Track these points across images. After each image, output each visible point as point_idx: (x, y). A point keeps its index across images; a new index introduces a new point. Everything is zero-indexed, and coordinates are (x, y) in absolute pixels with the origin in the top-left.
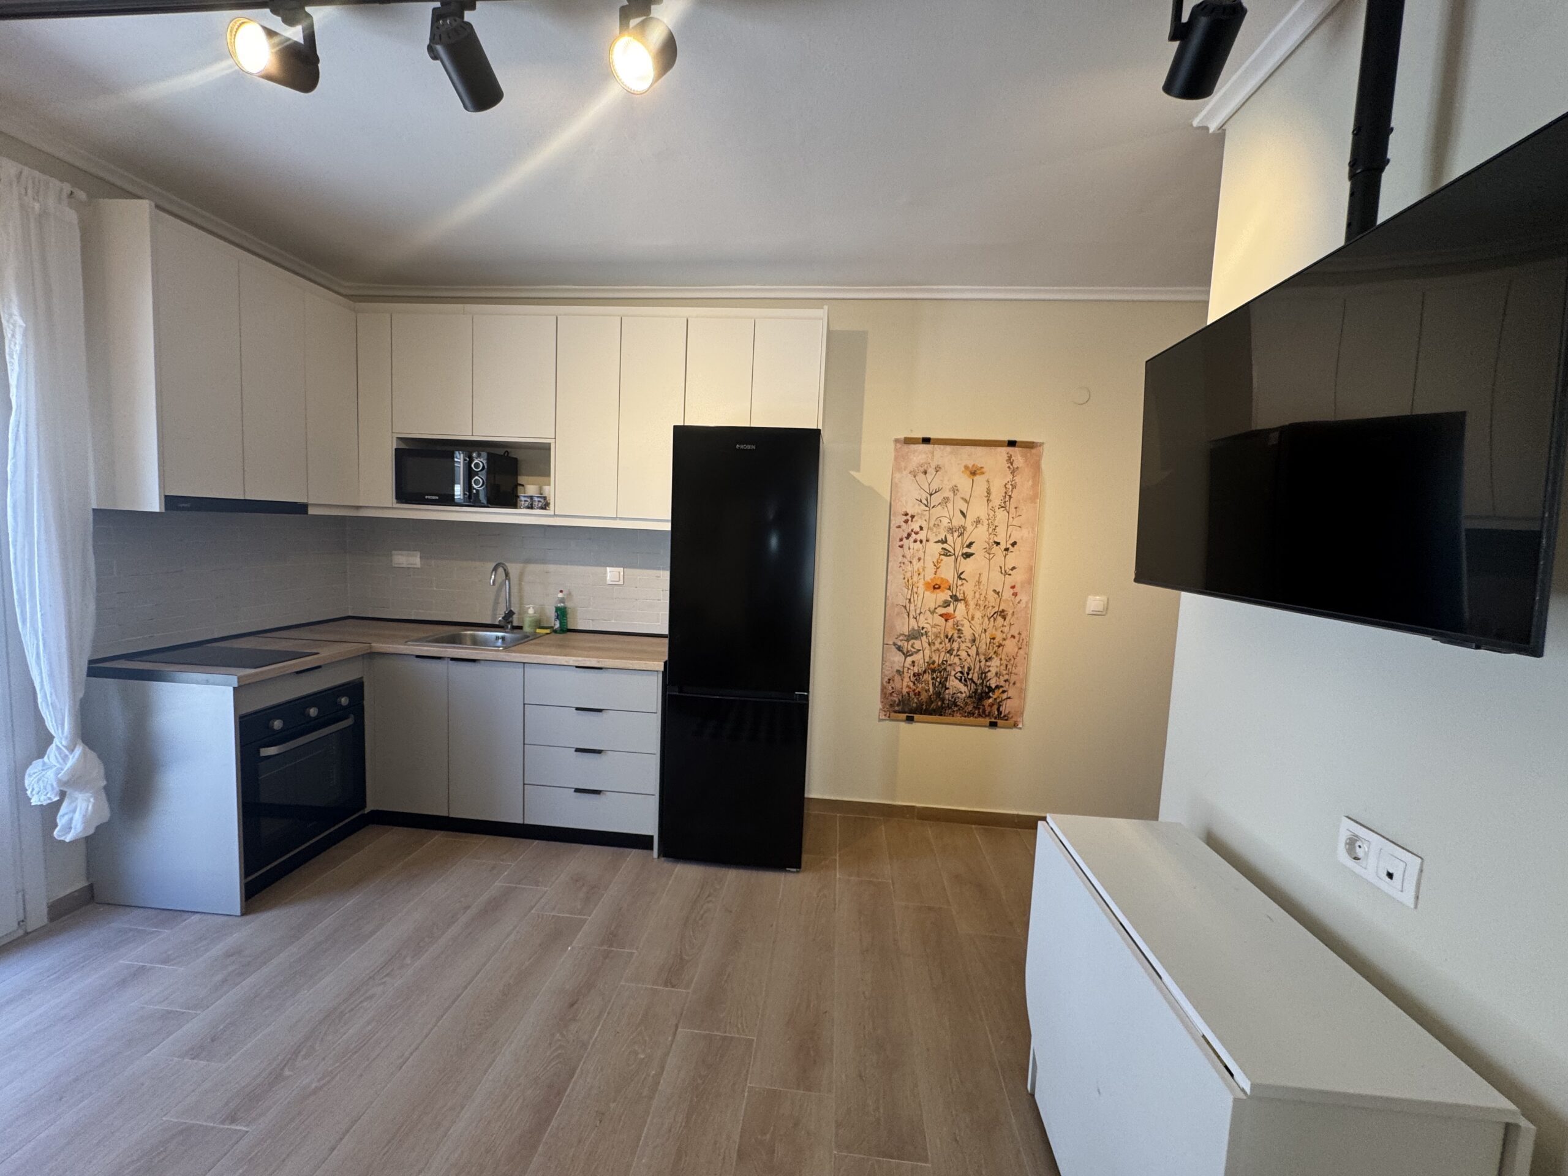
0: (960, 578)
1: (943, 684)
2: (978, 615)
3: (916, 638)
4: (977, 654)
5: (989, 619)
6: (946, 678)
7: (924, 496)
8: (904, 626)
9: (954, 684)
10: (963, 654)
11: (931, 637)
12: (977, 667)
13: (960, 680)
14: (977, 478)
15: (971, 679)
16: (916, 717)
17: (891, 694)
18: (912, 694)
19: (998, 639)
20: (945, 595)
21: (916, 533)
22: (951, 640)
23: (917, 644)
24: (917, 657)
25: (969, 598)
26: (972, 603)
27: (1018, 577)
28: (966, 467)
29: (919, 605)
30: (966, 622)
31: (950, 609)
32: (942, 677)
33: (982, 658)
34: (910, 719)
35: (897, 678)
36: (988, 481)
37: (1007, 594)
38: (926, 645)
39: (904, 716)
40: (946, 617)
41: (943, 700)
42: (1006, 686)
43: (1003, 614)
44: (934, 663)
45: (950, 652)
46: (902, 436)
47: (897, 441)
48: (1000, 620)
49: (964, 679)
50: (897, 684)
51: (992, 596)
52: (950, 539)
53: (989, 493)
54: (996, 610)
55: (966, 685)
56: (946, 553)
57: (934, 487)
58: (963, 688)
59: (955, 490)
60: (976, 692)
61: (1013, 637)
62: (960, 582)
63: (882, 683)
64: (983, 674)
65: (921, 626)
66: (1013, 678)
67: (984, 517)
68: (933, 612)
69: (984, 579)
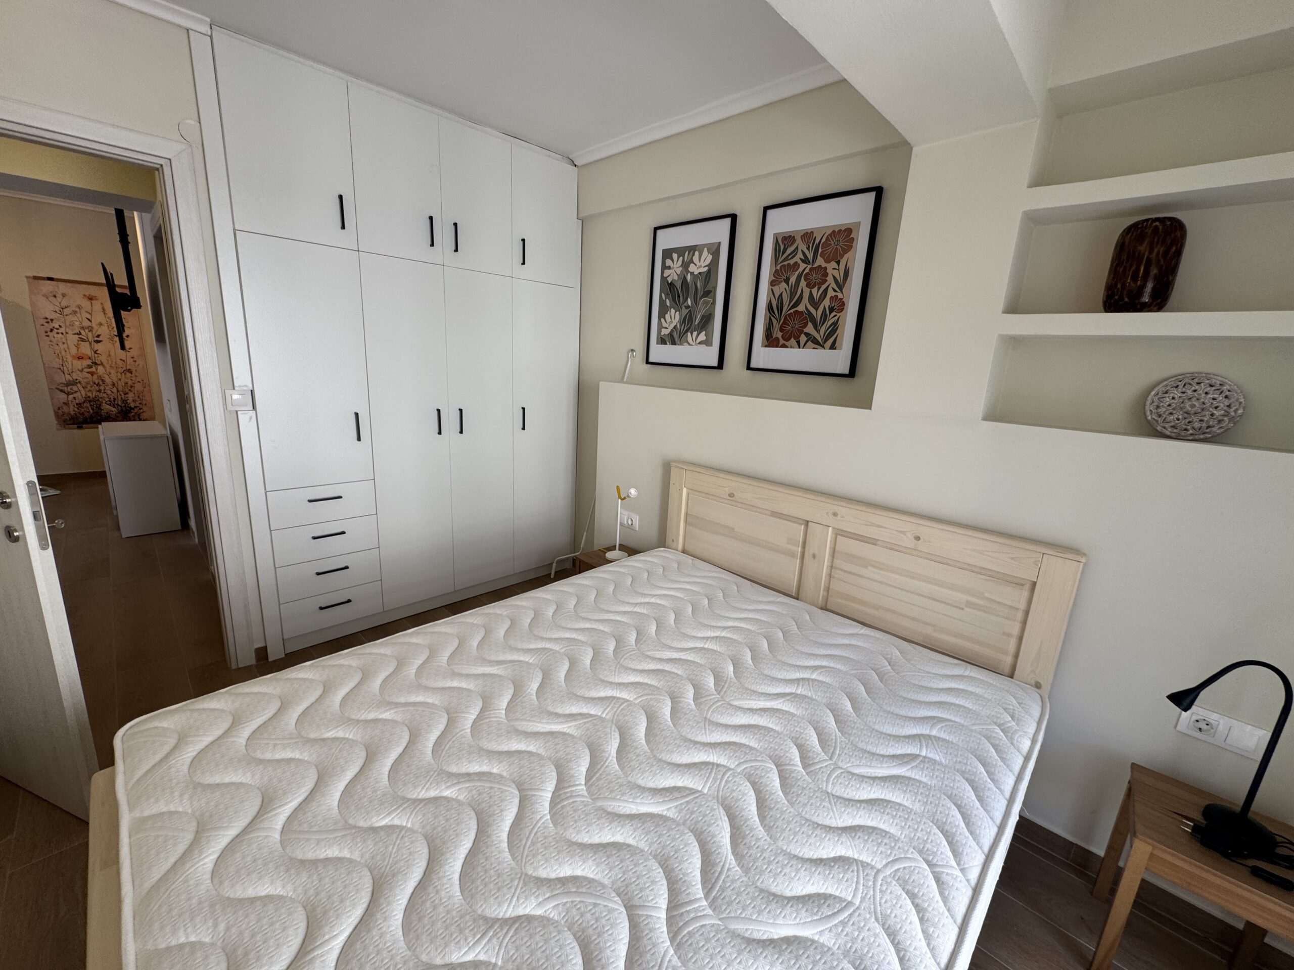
0: (95, 352)
1: (99, 407)
2: (113, 372)
3: (72, 385)
4: (118, 391)
5: (121, 374)
6: (100, 405)
7: (57, 309)
8: (61, 379)
9: (106, 407)
10: (109, 392)
11: (84, 385)
12: (120, 399)
13: (110, 405)
14: (93, 302)
15: (117, 404)
16: (84, 426)
17: (62, 416)
18: (78, 415)
19: (130, 383)
20: (89, 362)
21: (58, 329)
22: (98, 385)
23: (75, 388)
24: (77, 395)
25: (105, 362)
26: (108, 367)
27: (133, 353)
28: (85, 296)
29: (70, 367)
30: (107, 377)
31: (93, 369)
32: (97, 404)
33: (122, 393)
34: (80, 428)
35: (65, 407)
36: (102, 304)
37: (129, 361)
38: (81, 388)
39: (75, 426)
40: (92, 374)
41: (101, 416)
42: (141, 406)
43: (130, 371)
44: (89, 397)
45: (100, 391)
46: (31, 275)
47: (27, 277)
48: (128, 373)
49: (112, 403)
50: (65, 409)
51: (120, 363)
52: (82, 332)
53: (104, 310)
54: (125, 369)
55: (114, 407)
56: (83, 340)
57: (64, 304)
58: (113, 409)
59: (79, 307)
60: (122, 410)
61: (139, 382)
62: (96, 355)
63: (54, 411)
64: (125, 401)
65: (75, 378)
66: (144, 402)
67: (104, 322)
68: (82, 371)
69: (112, 353)
